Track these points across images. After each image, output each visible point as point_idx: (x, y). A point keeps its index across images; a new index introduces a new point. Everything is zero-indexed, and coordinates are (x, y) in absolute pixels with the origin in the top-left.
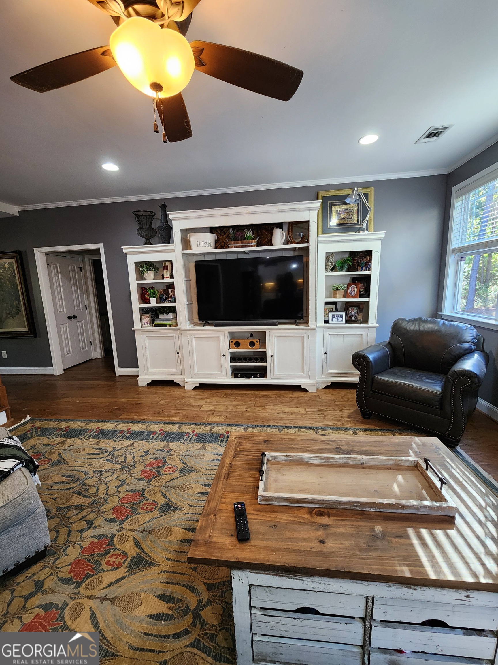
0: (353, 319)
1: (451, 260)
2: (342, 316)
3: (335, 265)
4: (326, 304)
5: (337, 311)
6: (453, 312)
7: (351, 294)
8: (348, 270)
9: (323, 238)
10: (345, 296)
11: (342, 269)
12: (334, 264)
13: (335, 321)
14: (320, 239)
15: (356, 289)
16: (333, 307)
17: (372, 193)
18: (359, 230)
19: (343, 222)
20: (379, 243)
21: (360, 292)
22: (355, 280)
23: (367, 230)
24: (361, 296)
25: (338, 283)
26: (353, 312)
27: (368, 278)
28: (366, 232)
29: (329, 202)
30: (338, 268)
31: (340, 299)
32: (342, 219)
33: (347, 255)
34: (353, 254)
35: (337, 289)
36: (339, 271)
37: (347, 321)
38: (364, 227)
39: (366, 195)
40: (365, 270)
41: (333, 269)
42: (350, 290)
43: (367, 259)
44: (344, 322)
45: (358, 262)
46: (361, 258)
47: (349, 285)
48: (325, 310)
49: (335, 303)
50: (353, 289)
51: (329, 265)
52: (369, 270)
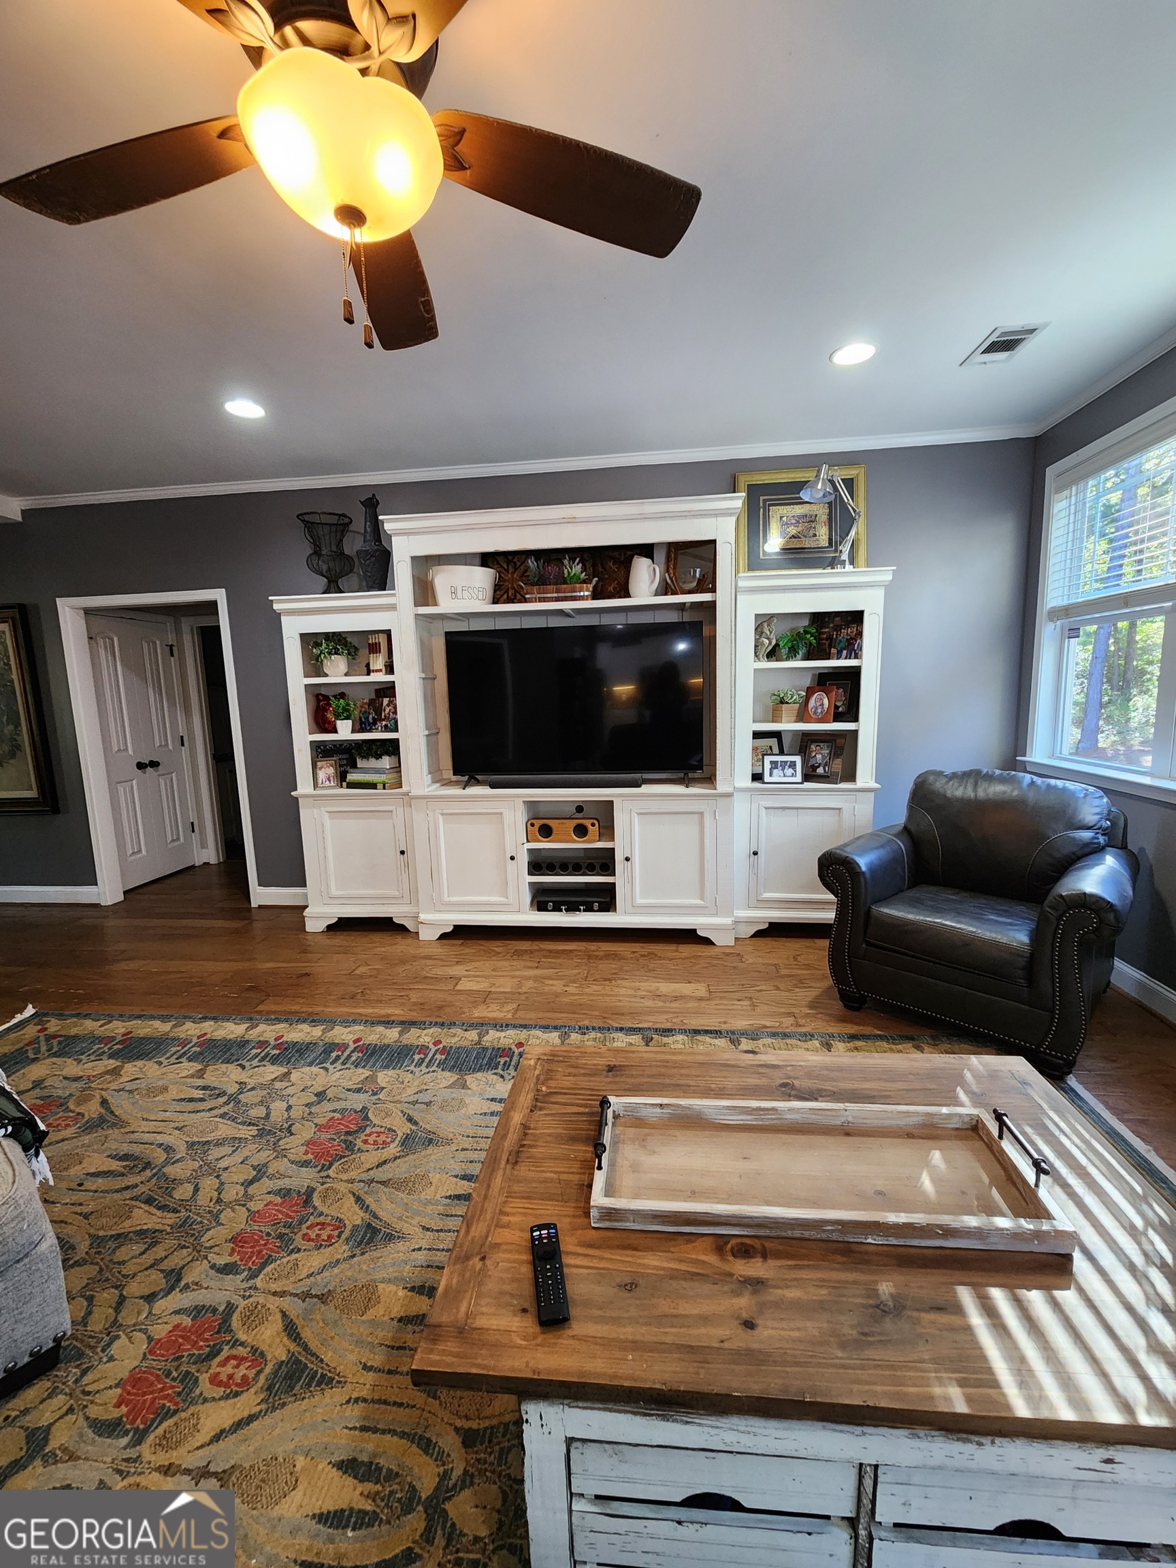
0: (820, 771)
1: (1047, 635)
2: (793, 765)
3: (777, 645)
4: (757, 735)
5: (782, 752)
6: (1052, 756)
7: (815, 713)
8: (808, 657)
9: (747, 580)
10: (802, 716)
11: (792, 653)
12: (774, 642)
13: (778, 776)
14: (741, 584)
15: (826, 701)
16: (773, 742)
17: (862, 478)
18: (833, 563)
19: (795, 544)
20: (880, 593)
21: (836, 707)
22: (824, 680)
23: (852, 562)
24: (838, 717)
25: (784, 686)
26: (820, 754)
27: (852, 678)
28: (849, 568)
29: (762, 498)
30: (784, 651)
31: (788, 725)
32: (793, 537)
33: (806, 622)
34: (819, 619)
35: (782, 702)
36: (787, 659)
37: (807, 777)
38: (845, 556)
39: (849, 483)
40: (848, 657)
41: (772, 654)
42: (812, 703)
43: (852, 630)
44: (799, 778)
45: (830, 638)
47: (810, 692)
48: (755, 749)
49: (777, 735)
50: (821, 701)
51: (762, 644)
52: (856, 657)
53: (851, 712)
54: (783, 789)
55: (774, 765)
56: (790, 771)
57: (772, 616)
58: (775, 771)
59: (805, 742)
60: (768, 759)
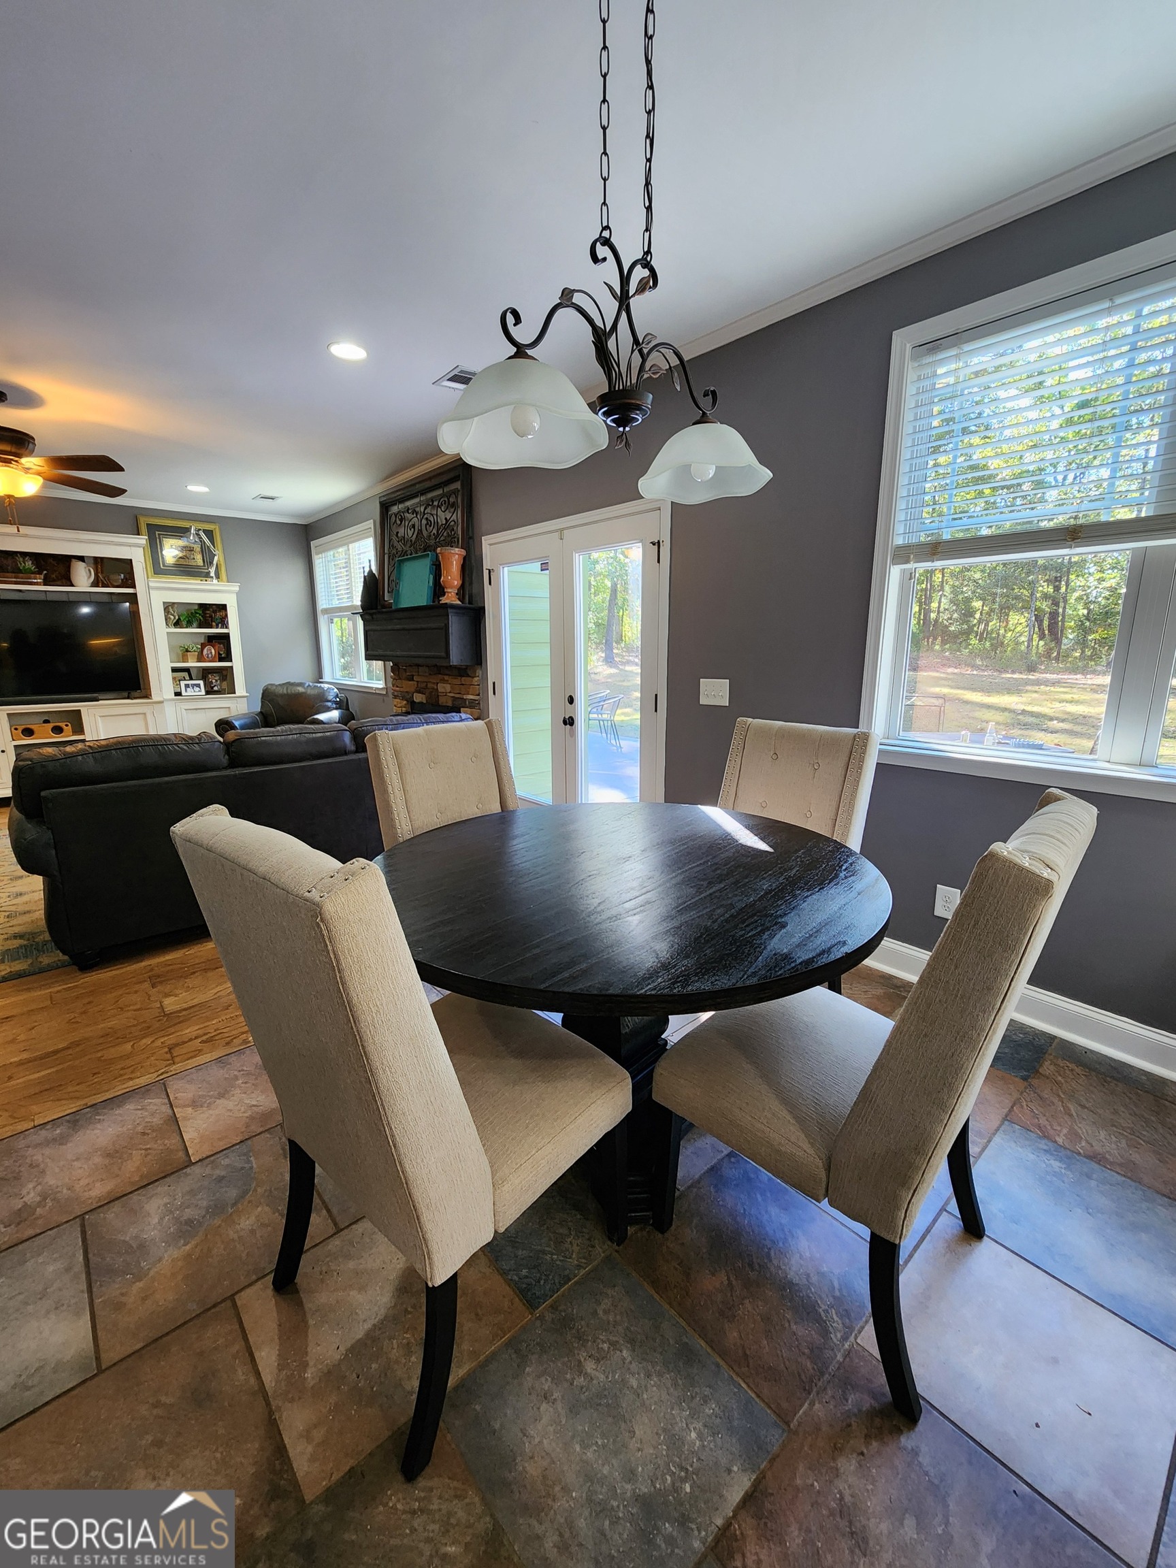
0: (216, 688)
1: (322, 621)
2: (198, 686)
3: (179, 619)
4: (174, 670)
5: (191, 679)
6: (333, 679)
7: (208, 657)
8: (200, 626)
9: (156, 582)
10: (200, 658)
11: (189, 624)
12: (177, 617)
13: (190, 692)
14: (151, 584)
15: (213, 651)
16: (186, 675)
17: (217, 530)
18: (207, 575)
19: (182, 562)
20: (234, 596)
21: (220, 654)
22: (211, 639)
23: (218, 577)
24: (221, 660)
25: (187, 643)
26: (214, 679)
27: (226, 638)
28: (215, 581)
29: (157, 533)
30: (184, 623)
31: (192, 664)
32: (181, 558)
33: (196, 607)
34: (203, 607)
35: (187, 651)
36: (187, 627)
37: (208, 693)
38: (212, 574)
39: (209, 534)
40: (222, 627)
41: (177, 624)
42: (205, 652)
43: (222, 613)
44: (203, 692)
45: (211, 617)
46: (215, 612)
47: (203, 646)
48: (174, 679)
49: (187, 670)
50: (210, 651)
51: (170, 618)
52: (227, 627)
53: (228, 657)
54: (193, 699)
55: (187, 686)
56: (198, 689)
57: (174, 603)
58: (188, 689)
59: (205, 674)
60: (183, 683)
